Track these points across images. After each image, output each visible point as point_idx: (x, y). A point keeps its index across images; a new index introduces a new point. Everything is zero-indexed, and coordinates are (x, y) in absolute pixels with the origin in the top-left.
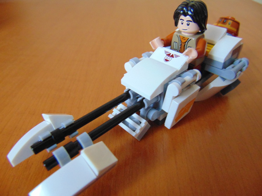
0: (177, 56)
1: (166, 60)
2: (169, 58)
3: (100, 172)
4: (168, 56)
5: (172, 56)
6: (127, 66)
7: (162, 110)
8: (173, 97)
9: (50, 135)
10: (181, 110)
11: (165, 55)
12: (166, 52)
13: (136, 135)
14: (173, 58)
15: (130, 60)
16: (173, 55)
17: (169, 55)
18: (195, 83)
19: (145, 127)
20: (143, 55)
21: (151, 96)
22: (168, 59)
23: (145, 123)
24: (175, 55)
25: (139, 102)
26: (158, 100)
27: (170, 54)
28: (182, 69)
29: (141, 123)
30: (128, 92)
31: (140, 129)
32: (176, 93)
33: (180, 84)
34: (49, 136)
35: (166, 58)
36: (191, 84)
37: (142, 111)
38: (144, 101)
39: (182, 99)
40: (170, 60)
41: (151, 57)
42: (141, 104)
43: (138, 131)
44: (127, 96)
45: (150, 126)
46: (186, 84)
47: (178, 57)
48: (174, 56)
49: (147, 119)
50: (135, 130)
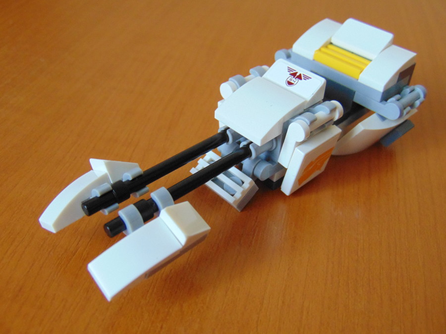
0: (307, 78)
1: (290, 83)
2: (294, 79)
3: (189, 239)
4: (293, 77)
5: (300, 77)
6: (225, 89)
7: (279, 163)
8: (297, 143)
9: (111, 188)
10: (308, 165)
11: (288, 75)
12: (290, 69)
13: (235, 202)
14: (300, 81)
15: (230, 79)
16: (300, 75)
17: (294, 75)
18: (332, 122)
19: (251, 190)
20: (251, 71)
21: (263, 140)
22: (292, 82)
23: (250, 183)
24: (303, 75)
25: (242, 148)
26: (272, 148)
27: (297, 73)
28: (313, 98)
29: (243, 183)
30: (224, 132)
31: (243, 193)
32: (301, 137)
33: (309, 123)
34: (109, 190)
35: (288, 80)
36: (326, 125)
37: (246, 163)
38: (251, 147)
39: (310, 147)
40: (295, 83)
41: (264, 76)
42: (246, 152)
43: (238, 195)
44: (223, 137)
45: (257, 188)
46: (317, 124)
47: (307, 80)
48: (303, 78)
49: (253, 176)
50: (232, 193)
